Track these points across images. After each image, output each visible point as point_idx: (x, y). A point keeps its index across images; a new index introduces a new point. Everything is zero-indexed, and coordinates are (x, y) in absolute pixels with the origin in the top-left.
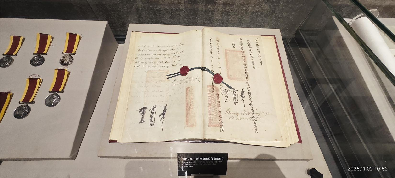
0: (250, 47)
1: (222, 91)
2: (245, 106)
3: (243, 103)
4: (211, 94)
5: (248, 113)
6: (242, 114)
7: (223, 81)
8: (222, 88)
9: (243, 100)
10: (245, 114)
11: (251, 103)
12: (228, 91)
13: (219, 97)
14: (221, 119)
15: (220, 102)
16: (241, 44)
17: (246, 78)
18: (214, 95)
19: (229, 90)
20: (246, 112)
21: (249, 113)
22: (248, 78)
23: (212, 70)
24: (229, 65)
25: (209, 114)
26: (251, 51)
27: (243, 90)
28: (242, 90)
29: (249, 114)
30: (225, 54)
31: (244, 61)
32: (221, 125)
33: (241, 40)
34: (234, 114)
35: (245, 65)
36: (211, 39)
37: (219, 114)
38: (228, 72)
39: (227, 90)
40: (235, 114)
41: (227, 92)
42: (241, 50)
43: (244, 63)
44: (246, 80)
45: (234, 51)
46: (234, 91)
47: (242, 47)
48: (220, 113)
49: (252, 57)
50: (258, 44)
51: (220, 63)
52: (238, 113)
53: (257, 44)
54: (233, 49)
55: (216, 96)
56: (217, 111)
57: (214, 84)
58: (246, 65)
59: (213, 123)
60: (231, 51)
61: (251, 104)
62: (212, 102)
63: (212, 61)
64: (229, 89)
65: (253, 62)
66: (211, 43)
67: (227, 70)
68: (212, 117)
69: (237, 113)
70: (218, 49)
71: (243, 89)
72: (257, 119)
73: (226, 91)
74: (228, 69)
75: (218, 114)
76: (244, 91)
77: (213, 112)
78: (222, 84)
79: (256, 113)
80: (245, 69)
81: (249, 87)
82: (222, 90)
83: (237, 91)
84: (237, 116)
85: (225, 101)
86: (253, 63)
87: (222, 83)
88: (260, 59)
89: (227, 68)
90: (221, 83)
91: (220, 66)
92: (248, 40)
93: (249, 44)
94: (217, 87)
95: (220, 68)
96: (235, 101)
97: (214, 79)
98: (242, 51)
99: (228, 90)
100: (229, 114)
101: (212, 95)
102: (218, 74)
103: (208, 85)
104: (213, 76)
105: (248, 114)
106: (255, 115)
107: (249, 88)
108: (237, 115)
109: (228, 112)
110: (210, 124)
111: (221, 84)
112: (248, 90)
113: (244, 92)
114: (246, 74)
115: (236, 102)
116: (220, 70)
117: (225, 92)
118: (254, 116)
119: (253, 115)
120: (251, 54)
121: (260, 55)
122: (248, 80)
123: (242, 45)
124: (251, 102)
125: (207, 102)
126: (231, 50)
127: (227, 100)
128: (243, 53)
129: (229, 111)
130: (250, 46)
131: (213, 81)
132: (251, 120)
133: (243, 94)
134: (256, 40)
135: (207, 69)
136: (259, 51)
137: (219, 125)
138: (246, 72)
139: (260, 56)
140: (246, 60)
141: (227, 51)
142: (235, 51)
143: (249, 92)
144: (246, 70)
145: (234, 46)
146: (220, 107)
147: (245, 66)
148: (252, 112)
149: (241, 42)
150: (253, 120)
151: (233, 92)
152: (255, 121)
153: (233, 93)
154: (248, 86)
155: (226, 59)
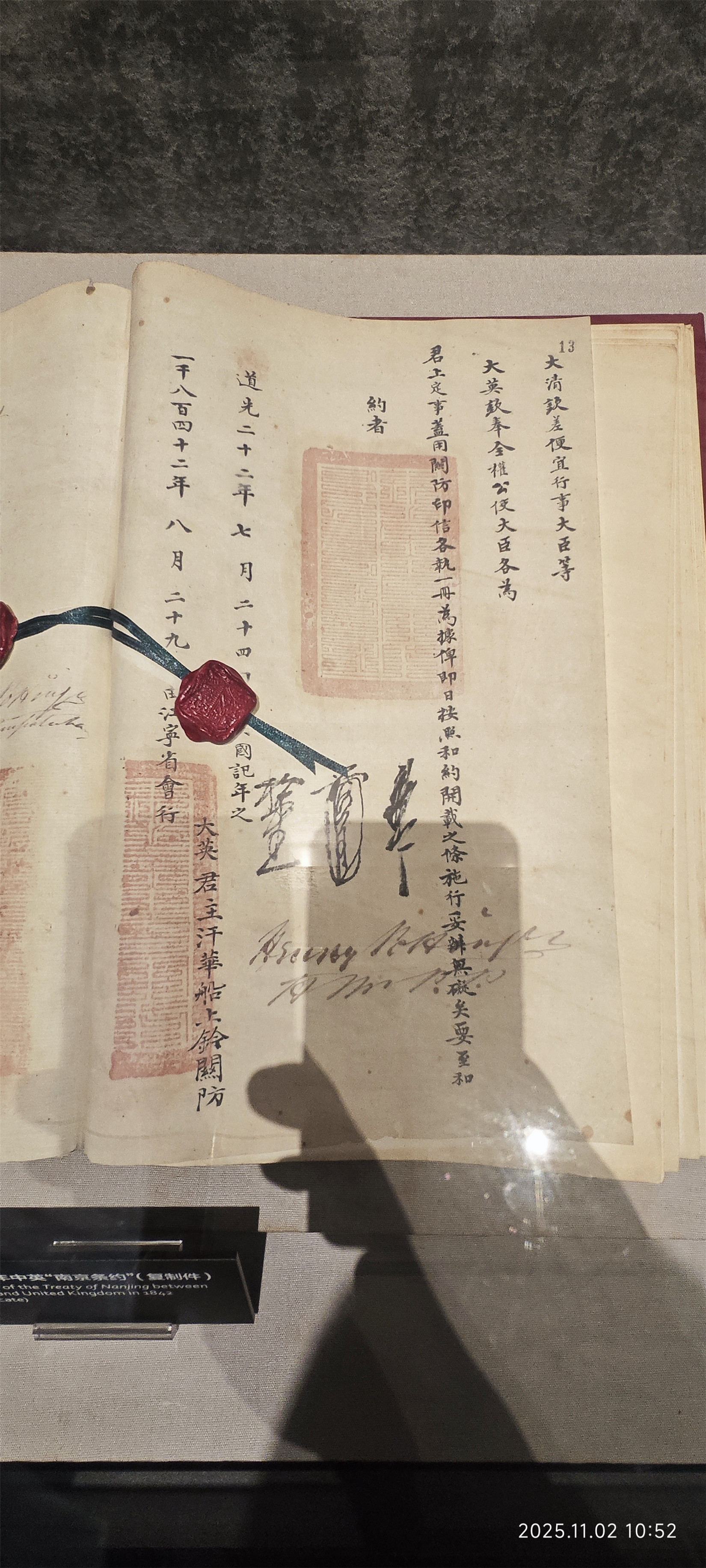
0: (497, 424)
1: (243, 790)
2: (404, 892)
3: (398, 872)
4: (151, 826)
5: (425, 944)
6: (376, 951)
7: (261, 714)
8: (246, 768)
9: (402, 843)
10: (398, 949)
11: (453, 865)
12: (294, 787)
13: (218, 843)
14: (211, 1013)
15: (220, 882)
16: (436, 397)
17: (443, 676)
18: (172, 839)
19: (301, 782)
20: (410, 937)
21: (430, 943)
22: (453, 676)
23: (174, 637)
24: (320, 577)
25: (121, 988)
26: (500, 452)
27: (404, 771)
28: (402, 768)
29: (428, 949)
30: (299, 491)
31: (443, 545)
32: (205, 1055)
33: (438, 366)
34: (319, 961)
35: (445, 573)
36: (184, 369)
37: (204, 973)
38: (309, 636)
39: (283, 782)
40: (327, 959)
41: (280, 797)
42: (427, 448)
43: (442, 556)
44: (439, 688)
45: (372, 459)
46: (336, 786)
47: (438, 423)
48: (210, 963)
49: (505, 502)
50: (558, 399)
51: (247, 569)
52: (350, 949)
53: (554, 393)
54: (367, 440)
55: (191, 838)
56: (190, 954)
57: (183, 744)
58: (450, 573)
59: (140, 1055)
60: (354, 458)
61: (451, 877)
62: (152, 892)
63: (179, 557)
64: (297, 768)
65: (505, 545)
66: (187, 399)
67: (303, 624)
68: (138, 1009)
69: (342, 950)
70: (246, 448)
71: (411, 761)
72: (482, 980)
73: (278, 790)
74: (308, 615)
75: (192, 979)
76: (412, 778)
77: (151, 970)
78: (249, 736)
79: (480, 943)
80: (443, 601)
81: (452, 743)
82: (243, 786)
83: (366, 777)
84: (343, 968)
85: (261, 872)
86: (506, 555)
87: (248, 728)
88: (563, 523)
89: (303, 606)
90: (239, 728)
91: (248, 590)
92: (490, 365)
93: (493, 396)
94: (202, 771)
95: (246, 614)
96: (339, 856)
97: (179, 708)
98: (439, 453)
99: (294, 780)
100: (279, 962)
101: (157, 834)
102: (213, 667)
103: (134, 757)
104: (176, 682)
105: (421, 949)
106: (470, 956)
107: (456, 751)
108: (342, 960)
109: (278, 951)
110: (125, 1056)
111: (240, 738)
112: (445, 772)
113: (412, 785)
114: (445, 646)
115: (343, 869)
116: (246, 626)
117: (267, 801)
118: (459, 965)
119: (457, 955)
120: (501, 480)
121: (565, 492)
122: (449, 696)
123: (438, 406)
124: (458, 856)
125: (117, 894)
126: (351, 453)
127: (274, 856)
128: (439, 474)
129: (284, 940)
130: (498, 413)
131: (175, 720)
132: (436, 990)
133: (406, 803)
134: (552, 362)
135: (135, 629)
136: (561, 452)
137: (195, 1056)
138: (444, 626)
139: (562, 498)
140: (456, 538)
141: (320, 467)
142: (380, 457)
143: (451, 782)
144: (446, 612)
145: (377, 420)
146: (215, 922)
147: (443, 584)
148: (455, 933)
149: (438, 379)
150: (453, 991)
151: (328, 789)
152: (464, 997)
153: (332, 797)
154: (446, 742)
155: (304, 532)
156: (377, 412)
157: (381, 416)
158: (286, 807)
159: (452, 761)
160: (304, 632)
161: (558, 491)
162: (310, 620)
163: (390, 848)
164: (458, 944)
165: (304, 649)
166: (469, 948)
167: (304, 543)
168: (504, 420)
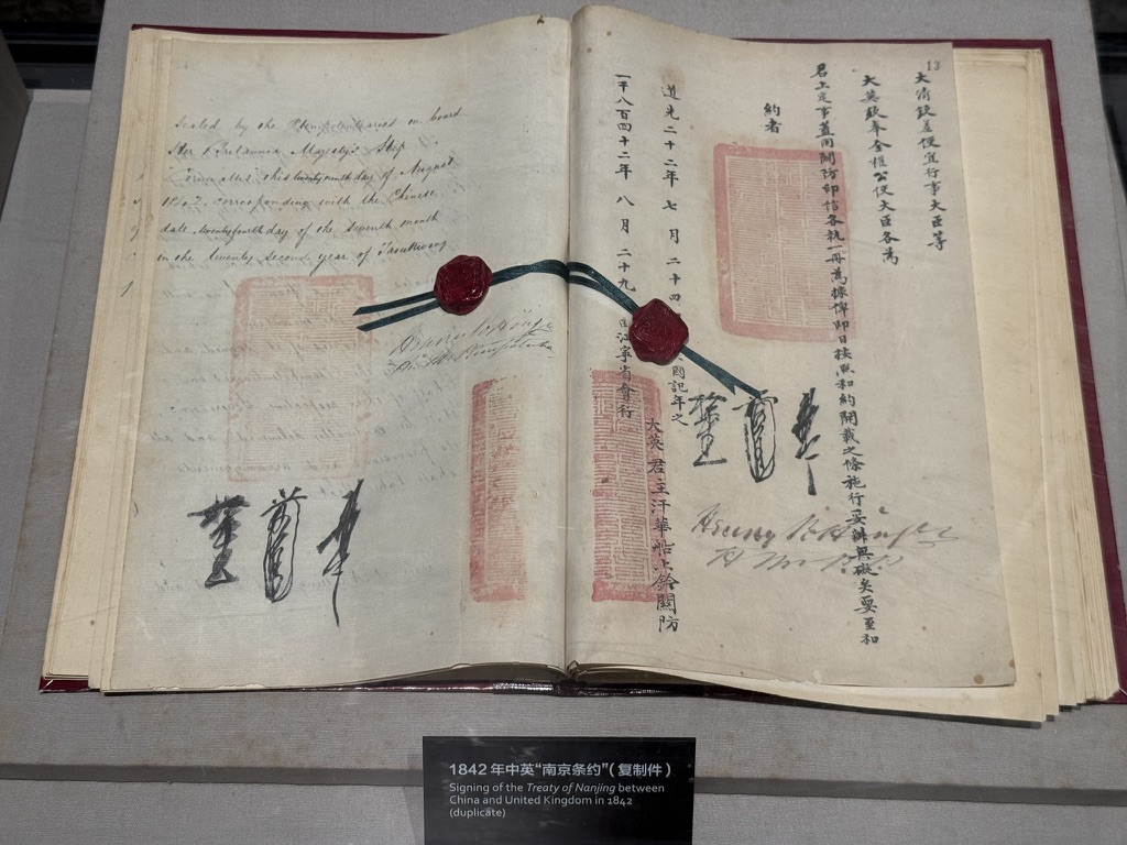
0: (876, 127)
1: (679, 401)
2: (812, 492)
3: (807, 476)
4: (615, 419)
5: (832, 535)
6: (791, 536)
7: (690, 345)
8: (682, 385)
9: (810, 453)
10: (808, 536)
11: (853, 473)
12: (718, 403)
13: (663, 437)
14: (665, 563)
15: (666, 467)
16: (822, 104)
17: (838, 325)
18: (630, 430)
19: (724, 400)
20: (818, 528)
21: (836, 534)
22: (846, 324)
23: (624, 282)
24: (731, 243)
25: (598, 535)
26: (879, 149)
27: (808, 397)
28: (806, 395)
29: (835, 538)
30: (711, 176)
31: (833, 220)
32: (663, 592)
33: (823, 79)
34: (746, 538)
35: (834, 242)
36: (624, 85)
37: (658, 533)
38: (724, 290)
39: (710, 398)
40: (752, 538)
41: (709, 409)
42: (816, 145)
43: (832, 229)
44: (834, 334)
45: (770, 153)
46: (752, 405)
47: (825, 126)
48: (662, 526)
49: (885, 188)
50: (927, 107)
51: (675, 233)
52: (770, 532)
53: (923, 102)
54: (764, 138)
55: (644, 432)
56: (647, 516)
57: (634, 361)
58: (840, 243)
59: (615, 584)
60: (756, 152)
61: (851, 482)
62: (617, 467)
63: (626, 223)
64: (721, 390)
65: (886, 222)
66: (626, 107)
67: (720, 279)
68: (612, 550)
69: (763, 533)
70: (670, 144)
71: (813, 390)
72: (883, 564)
73: (707, 404)
74: (723, 272)
75: (648, 537)
76: (815, 402)
77: (620, 524)
78: (682, 360)
79: (879, 534)
80: (835, 265)
81: (847, 377)
82: (680, 398)
83: (776, 400)
84: (764, 547)
85: (697, 463)
86: (887, 229)
87: (681, 355)
88: (935, 205)
89: (719, 265)
90: (675, 355)
91: (677, 251)
92: (868, 80)
93: (871, 104)
94: (649, 384)
95: (675, 268)
96: (757, 459)
97: (631, 337)
98: (827, 149)
99: (718, 398)
100: (714, 534)
101: (619, 425)
102: (657, 304)
103: (599, 368)
104: (628, 316)
105: (828, 538)
106: (871, 544)
107: (851, 383)
108: (763, 540)
109: (712, 526)
110: (604, 584)
111: (675, 362)
112: (843, 400)
113: (814, 409)
114: (838, 300)
115: (761, 470)
116: (676, 278)
117: (698, 411)
118: (862, 552)
119: (860, 543)
120: (881, 170)
121: (936, 180)
122: (844, 340)
123: (825, 112)
124: (857, 466)
125: (590, 468)
126: (753, 149)
127: (706, 453)
128: (827, 165)
129: (716, 518)
130: (876, 118)
131: (628, 344)
132: (844, 571)
133: (810, 422)
134: (921, 77)
135: (596, 275)
136: (932, 149)
137: (655, 591)
138: (836, 284)
139: (934, 185)
140: (845, 215)
141: (728, 159)
142: (777, 151)
143: (848, 408)
144: (838, 273)
145: (773, 122)
146: (666, 497)
147: (834, 251)
148: (858, 527)
149: (824, 90)
150: (858, 572)
151: (746, 407)
152: (867, 576)
153: (749, 413)
154: (842, 376)
155: (717, 209)
156: (773, 115)
157: (776, 118)
158: (713, 417)
159: (847, 391)
160: (720, 285)
161: (930, 180)
162: (725, 276)
163: (799, 456)
164: (861, 535)
165: (721, 298)
166: (870, 539)
167: (717, 216)
168: (882, 122)
